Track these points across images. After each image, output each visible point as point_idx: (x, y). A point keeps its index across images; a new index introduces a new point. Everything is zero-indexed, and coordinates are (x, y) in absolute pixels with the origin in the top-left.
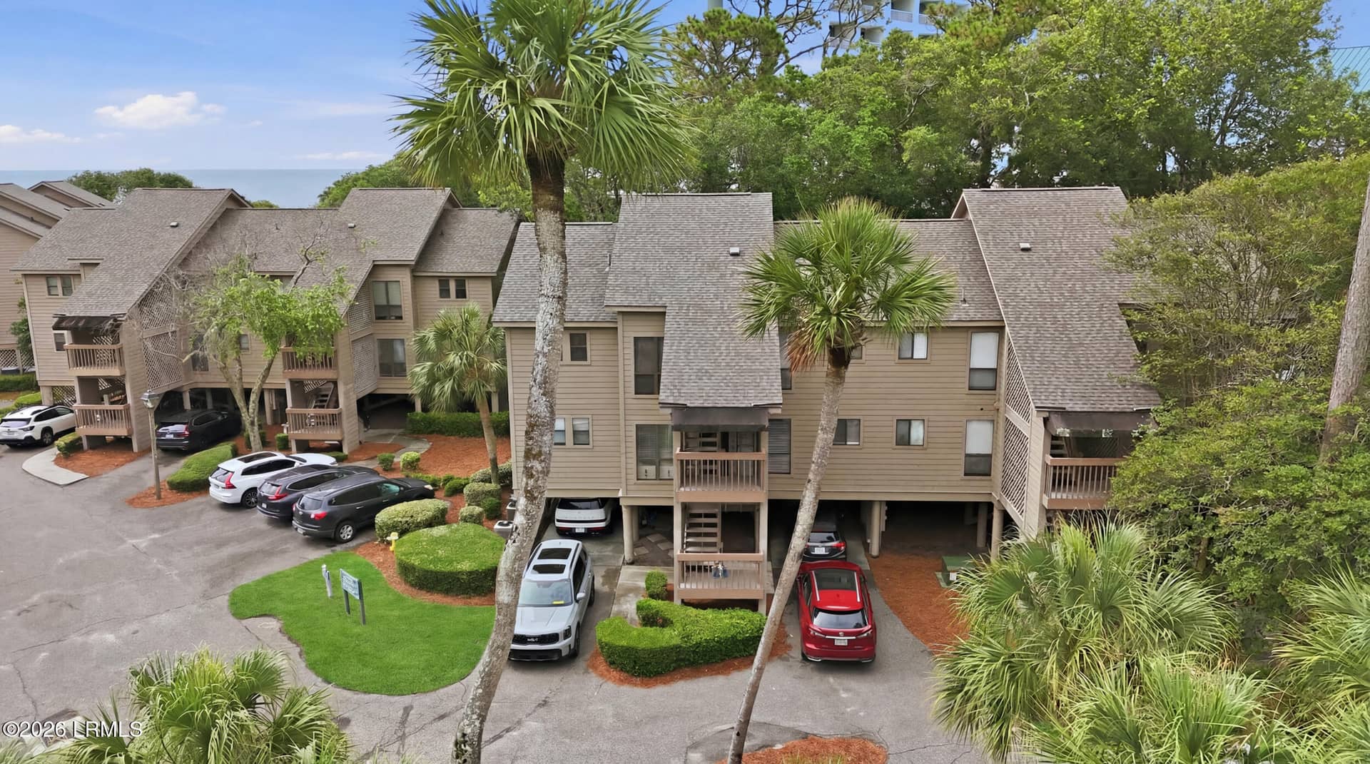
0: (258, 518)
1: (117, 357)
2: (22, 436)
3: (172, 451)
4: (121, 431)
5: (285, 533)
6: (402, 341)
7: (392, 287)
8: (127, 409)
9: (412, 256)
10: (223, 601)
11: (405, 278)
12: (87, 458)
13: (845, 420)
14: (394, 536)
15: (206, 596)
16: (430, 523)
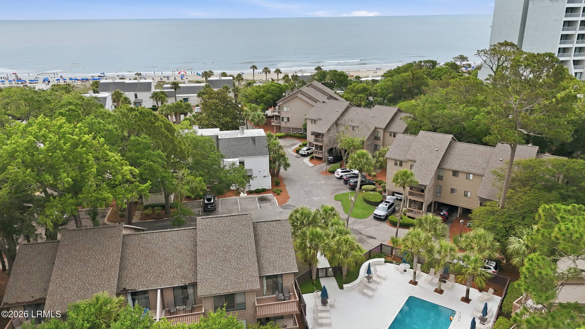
0: (342, 182)
1: (322, 142)
2: (304, 154)
3: (330, 162)
4: (321, 156)
5: (346, 186)
6: (379, 145)
7: (379, 133)
8: (323, 152)
9: (384, 127)
10: (333, 197)
11: (382, 131)
12: (314, 161)
13: (454, 189)
14: (364, 191)
15: (331, 195)
16: (372, 191)
